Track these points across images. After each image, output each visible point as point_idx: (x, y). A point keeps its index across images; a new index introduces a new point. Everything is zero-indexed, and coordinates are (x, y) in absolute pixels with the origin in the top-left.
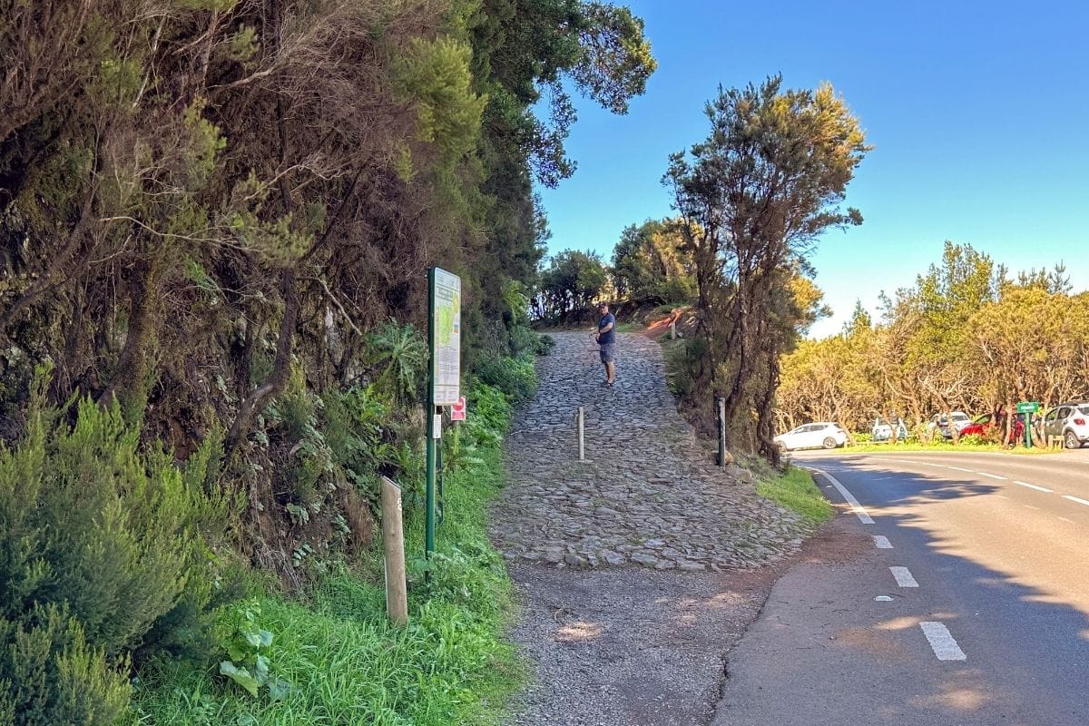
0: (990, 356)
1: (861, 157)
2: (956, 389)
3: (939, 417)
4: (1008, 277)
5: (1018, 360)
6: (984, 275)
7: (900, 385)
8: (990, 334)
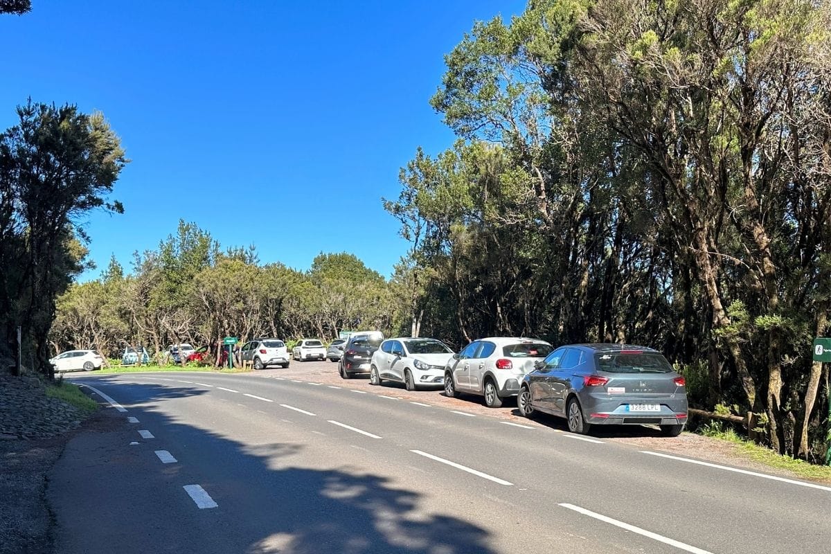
0: (207, 305)
1: (122, 166)
2: (185, 326)
3: (173, 347)
4: (220, 251)
5: (225, 308)
6: (205, 247)
7: (144, 322)
8: (208, 288)
